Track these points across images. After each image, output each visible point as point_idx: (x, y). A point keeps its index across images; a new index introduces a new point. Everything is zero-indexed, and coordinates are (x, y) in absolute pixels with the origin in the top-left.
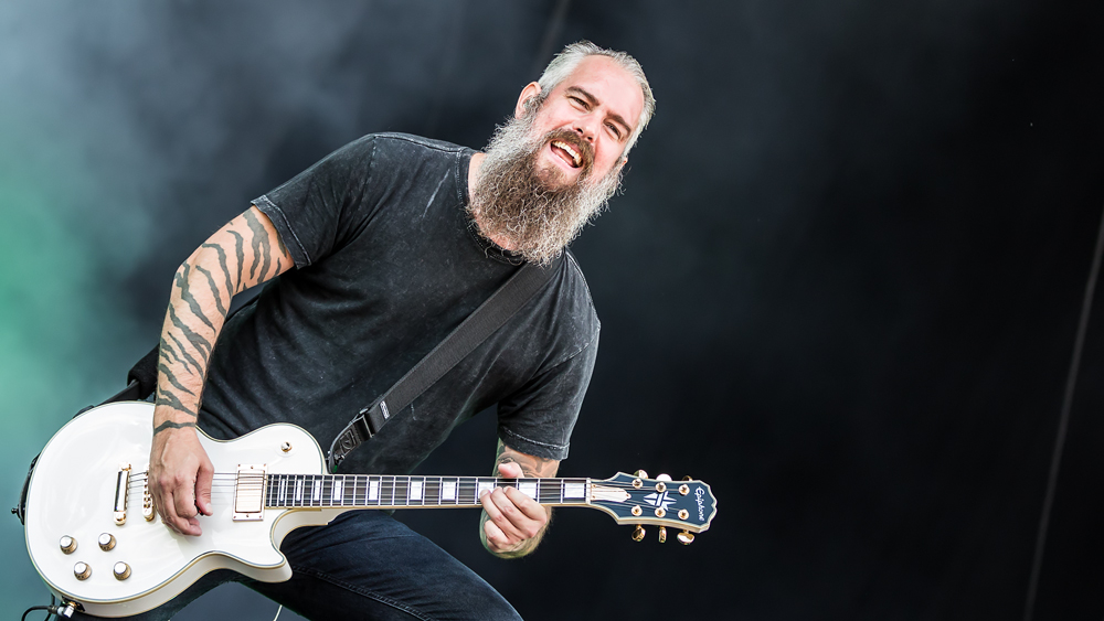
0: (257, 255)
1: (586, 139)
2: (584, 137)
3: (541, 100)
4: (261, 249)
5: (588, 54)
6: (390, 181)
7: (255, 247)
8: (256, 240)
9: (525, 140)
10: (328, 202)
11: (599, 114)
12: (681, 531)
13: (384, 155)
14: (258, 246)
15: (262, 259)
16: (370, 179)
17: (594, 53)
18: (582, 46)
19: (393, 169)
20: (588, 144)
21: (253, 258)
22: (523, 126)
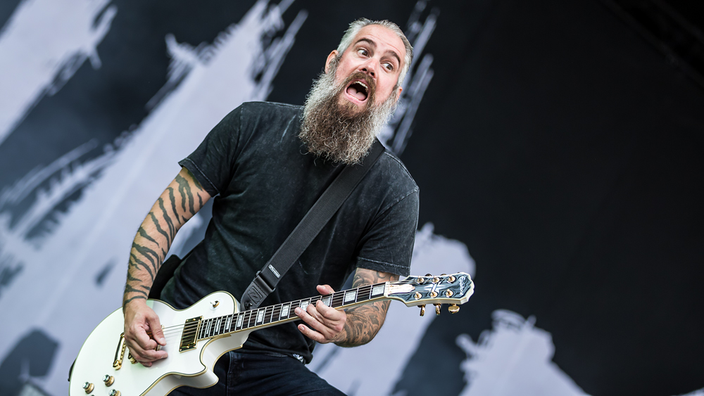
0: (183, 195)
1: (370, 75)
2: (368, 73)
3: (339, 59)
4: (185, 191)
5: (364, 26)
6: (254, 124)
7: (181, 190)
8: (181, 187)
9: (331, 88)
10: (218, 148)
11: (376, 57)
12: (451, 305)
13: (248, 111)
14: (183, 190)
15: (187, 197)
16: (241, 127)
17: (368, 24)
18: (359, 22)
19: (255, 118)
20: (371, 78)
21: (181, 198)
22: (329, 79)
